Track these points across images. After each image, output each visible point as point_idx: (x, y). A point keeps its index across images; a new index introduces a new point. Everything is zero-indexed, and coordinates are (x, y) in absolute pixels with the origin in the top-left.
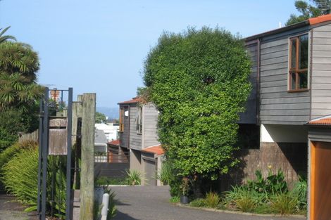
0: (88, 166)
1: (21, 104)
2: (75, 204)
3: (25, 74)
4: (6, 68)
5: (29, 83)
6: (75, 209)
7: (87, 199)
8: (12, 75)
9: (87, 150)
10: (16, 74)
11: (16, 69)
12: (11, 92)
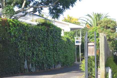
0: (102, 59)
1: (111, 40)
2: (99, 73)
3: (112, 29)
4: (105, 27)
5: (114, 32)
6: (99, 75)
7: (102, 71)
8: (108, 29)
9: (102, 54)
10: (109, 29)
11: (109, 28)
12: (107, 36)
